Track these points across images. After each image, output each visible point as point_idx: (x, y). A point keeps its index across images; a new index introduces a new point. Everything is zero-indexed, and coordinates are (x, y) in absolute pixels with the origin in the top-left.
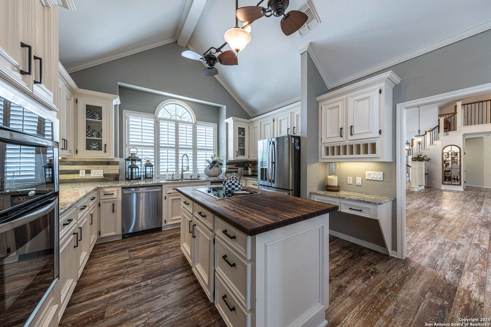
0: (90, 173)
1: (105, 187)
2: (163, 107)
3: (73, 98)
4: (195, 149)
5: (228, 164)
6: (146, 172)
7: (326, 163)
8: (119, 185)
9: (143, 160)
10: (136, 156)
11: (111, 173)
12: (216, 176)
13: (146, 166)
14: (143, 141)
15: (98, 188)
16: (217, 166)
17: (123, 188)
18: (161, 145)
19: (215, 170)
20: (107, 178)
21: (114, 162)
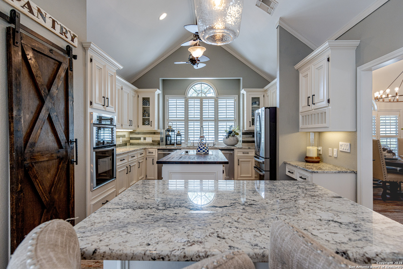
0: (146, 140)
1: (149, 148)
2: (192, 88)
3: (136, 95)
4: (216, 120)
5: (244, 134)
6: (176, 140)
7: (307, 132)
8: (156, 147)
9: (175, 131)
10: (172, 128)
11: (156, 140)
12: (234, 145)
13: (177, 135)
14: (177, 116)
15: (146, 148)
16: (233, 136)
17: (158, 149)
18: (189, 119)
19: (231, 140)
20: (154, 143)
21: (157, 132)
